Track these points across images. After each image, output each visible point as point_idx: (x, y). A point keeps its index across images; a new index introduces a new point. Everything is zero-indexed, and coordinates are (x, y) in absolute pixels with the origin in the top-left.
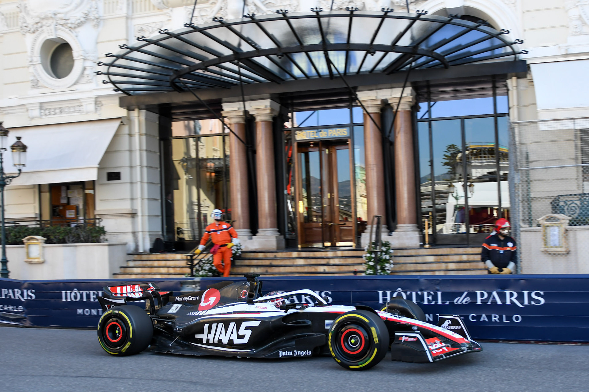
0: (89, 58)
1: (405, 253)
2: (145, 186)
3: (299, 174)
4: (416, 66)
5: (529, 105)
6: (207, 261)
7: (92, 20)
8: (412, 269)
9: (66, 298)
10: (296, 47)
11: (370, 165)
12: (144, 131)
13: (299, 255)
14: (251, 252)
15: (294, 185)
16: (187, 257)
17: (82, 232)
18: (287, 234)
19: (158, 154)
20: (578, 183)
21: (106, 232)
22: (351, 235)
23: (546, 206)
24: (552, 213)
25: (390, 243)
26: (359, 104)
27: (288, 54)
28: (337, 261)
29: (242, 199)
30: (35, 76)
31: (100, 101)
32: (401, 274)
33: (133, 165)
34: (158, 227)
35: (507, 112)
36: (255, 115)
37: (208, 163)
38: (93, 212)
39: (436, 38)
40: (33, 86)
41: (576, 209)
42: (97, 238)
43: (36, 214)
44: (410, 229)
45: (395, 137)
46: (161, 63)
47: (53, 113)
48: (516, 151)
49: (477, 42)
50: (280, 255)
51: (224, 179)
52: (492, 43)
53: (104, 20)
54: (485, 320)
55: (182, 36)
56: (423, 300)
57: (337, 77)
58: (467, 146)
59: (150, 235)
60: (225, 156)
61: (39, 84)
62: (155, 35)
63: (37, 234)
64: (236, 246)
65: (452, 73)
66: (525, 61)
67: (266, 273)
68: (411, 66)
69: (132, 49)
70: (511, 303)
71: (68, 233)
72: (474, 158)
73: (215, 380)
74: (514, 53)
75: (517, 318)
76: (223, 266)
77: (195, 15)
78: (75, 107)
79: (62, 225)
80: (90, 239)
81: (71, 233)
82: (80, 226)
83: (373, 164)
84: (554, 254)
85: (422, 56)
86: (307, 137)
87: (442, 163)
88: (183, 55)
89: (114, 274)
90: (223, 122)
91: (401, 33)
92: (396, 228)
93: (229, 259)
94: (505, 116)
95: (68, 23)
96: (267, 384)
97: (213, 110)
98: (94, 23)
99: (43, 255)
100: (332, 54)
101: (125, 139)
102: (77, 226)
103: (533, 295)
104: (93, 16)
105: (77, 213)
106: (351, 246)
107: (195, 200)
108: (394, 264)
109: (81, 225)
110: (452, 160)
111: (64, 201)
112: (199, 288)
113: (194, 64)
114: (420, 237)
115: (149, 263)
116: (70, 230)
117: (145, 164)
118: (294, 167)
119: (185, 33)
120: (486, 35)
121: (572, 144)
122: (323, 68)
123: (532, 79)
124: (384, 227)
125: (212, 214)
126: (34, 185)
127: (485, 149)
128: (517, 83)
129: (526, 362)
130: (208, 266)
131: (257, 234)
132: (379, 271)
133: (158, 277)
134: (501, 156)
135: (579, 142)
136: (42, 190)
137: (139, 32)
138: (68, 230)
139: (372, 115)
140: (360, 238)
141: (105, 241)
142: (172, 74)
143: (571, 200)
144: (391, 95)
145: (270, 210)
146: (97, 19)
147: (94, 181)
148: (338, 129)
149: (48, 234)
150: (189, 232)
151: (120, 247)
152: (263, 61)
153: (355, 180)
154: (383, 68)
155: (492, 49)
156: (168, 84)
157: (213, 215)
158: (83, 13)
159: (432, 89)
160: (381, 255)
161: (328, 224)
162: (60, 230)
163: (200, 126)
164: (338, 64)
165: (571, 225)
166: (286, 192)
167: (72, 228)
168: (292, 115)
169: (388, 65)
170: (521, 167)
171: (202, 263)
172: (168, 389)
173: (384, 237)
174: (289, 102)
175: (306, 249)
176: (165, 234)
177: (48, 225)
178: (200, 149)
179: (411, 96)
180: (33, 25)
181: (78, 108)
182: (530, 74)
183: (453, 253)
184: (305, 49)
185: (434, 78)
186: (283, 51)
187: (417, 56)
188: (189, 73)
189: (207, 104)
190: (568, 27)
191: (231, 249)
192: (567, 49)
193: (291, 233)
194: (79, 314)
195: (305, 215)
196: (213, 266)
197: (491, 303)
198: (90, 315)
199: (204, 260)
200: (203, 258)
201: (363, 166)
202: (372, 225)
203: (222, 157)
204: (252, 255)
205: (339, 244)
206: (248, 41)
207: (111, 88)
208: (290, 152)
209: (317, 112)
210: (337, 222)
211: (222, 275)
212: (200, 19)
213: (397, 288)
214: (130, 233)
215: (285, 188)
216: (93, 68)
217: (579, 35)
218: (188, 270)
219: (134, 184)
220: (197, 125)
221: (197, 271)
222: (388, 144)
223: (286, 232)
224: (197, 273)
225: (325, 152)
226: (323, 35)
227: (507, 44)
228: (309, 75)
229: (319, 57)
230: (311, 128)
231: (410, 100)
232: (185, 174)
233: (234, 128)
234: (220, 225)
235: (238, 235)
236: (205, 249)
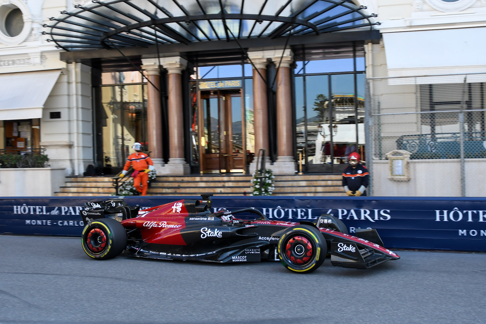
0: (36, 21)
1: (284, 178)
2: (81, 123)
3: (201, 116)
4: (294, 33)
5: (381, 65)
6: (129, 183)
8: (289, 191)
9: (17, 211)
10: (201, 16)
11: (257, 109)
12: (79, 80)
13: (201, 179)
14: (163, 176)
15: (197, 124)
16: (113, 180)
17: (29, 159)
18: (192, 162)
19: (91, 98)
20: (417, 127)
21: (49, 159)
22: (242, 164)
23: (393, 143)
24: (397, 149)
25: (272, 171)
26: (249, 62)
27: (194, 21)
28: (230, 184)
29: (157, 135)
31: (44, 56)
32: (280, 195)
33: (71, 107)
34: (90, 156)
35: (364, 70)
36: (167, 69)
37: (130, 106)
38: (39, 144)
39: (310, 11)
41: (416, 146)
42: (42, 164)
44: (288, 160)
45: (277, 88)
46: (94, 26)
47: (7, 64)
48: (370, 100)
49: (341, 15)
50: (186, 179)
51: (143, 119)
52: (353, 16)
55: (110, 5)
56: (297, 216)
57: (232, 40)
58: (333, 95)
59: (84, 162)
60: (144, 100)
62: (89, 4)
64: (152, 171)
65: (322, 39)
66: (378, 31)
67: (176, 193)
68: (290, 33)
69: (71, 15)
70: (365, 218)
71: (18, 160)
72: (339, 105)
73: (135, 277)
74: (370, 24)
76: (142, 187)
78: (24, 59)
79: (14, 154)
80: (37, 165)
81: (21, 160)
82: (27, 154)
83: (260, 109)
84: (398, 181)
85: (299, 25)
86: (208, 86)
87: (313, 108)
88: (111, 20)
89: (55, 193)
90: (142, 74)
91: (283, 6)
92: (277, 159)
93: (146, 181)
94: (362, 73)
96: (175, 280)
97: (135, 64)
100: (229, 22)
101: (64, 86)
102: (26, 155)
103: (382, 213)
105: (26, 144)
106: (242, 173)
107: (119, 134)
108: (275, 187)
109: (29, 154)
110: (321, 106)
111: (15, 134)
113: (120, 28)
114: (295, 166)
115: (83, 184)
116: (21, 157)
117: (80, 106)
118: (198, 110)
119: (113, 3)
120: (349, 9)
121: (414, 96)
122: (221, 32)
123: (384, 45)
124: (268, 158)
125: (134, 146)
127: (346, 98)
128: (372, 47)
130: (129, 187)
131: (169, 162)
132: (264, 192)
133: (90, 195)
134: (358, 104)
135: (419, 95)
137: (76, 1)
138: (19, 157)
139: (259, 70)
140: (249, 166)
141: (48, 167)
142: (102, 35)
143: (412, 140)
144: (274, 55)
145: (179, 143)
147: (39, 119)
148: (233, 81)
149: (3, 161)
150: (115, 160)
151: (60, 171)
152: (174, 26)
153: (245, 121)
154: (268, 34)
155: (353, 21)
156: (99, 43)
157: (134, 147)
159: (307, 51)
160: (265, 180)
161: (224, 155)
162: (12, 158)
163: (124, 76)
164: (233, 30)
165: (411, 159)
166: (191, 130)
167: (22, 156)
168: (197, 69)
169: (273, 31)
170: (374, 113)
171: (125, 184)
172: (98, 284)
173: (268, 166)
174: (195, 59)
175: (206, 175)
176: (96, 162)
178: (124, 95)
179: (290, 56)
181: (27, 61)
182: (382, 41)
183: (320, 179)
184: (208, 18)
185: (308, 42)
186: (191, 19)
187: (295, 25)
188: (116, 35)
189: (130, 59)
190: (412, 5)
191: (147, 174)
192: (411, 22)
193: (195, 162)
194: (27, 224)
195: (206, 148)
196: (134, 187)
197: (349, 218)
198: (36, 225)
199: (126, 182)
200: (125, 181)
201: (252, 110)
202: (258, 156)
203: (141, 101)
204: (164, 179)
205: (233, 171)
206: (163, 10)
207: (53, 45)
208: (195, 98)
209: (216, 67)
210: (231, 154)
211: (140, 195)
213: (277, 206)
214: (68, 160)
215: (190, 126)
216: (39, 29)
217: (420, 11)
218: (114, 190)
219: (72, 122)
220: (121, 76)
221: (121, 191)
222: (271, 94)
223: (191, 161)
224: (121, 192)
225: (222, 99)
226: (222, 7)
227: (365, 17)
228: (210, 38)
229: (218, 24)
230: (211, 80)
231: (289, 59)
232: (112, 114)
233: (151, 79)
234: (139, 155)
235: (154, 163)
236: (127, 174)
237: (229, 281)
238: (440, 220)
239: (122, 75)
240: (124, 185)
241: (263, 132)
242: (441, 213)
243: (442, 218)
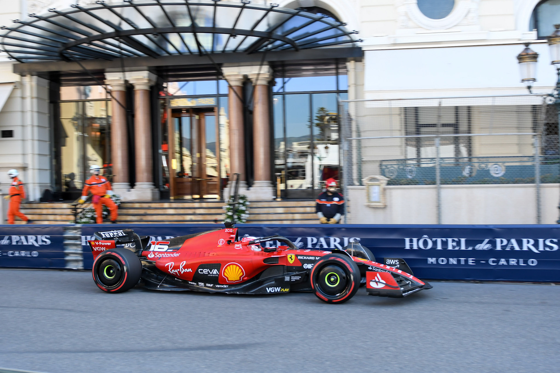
1: (260, 205)
2: (36, 143)
3: (172, 136)
4: (272, 48)
5: (360, 85)
6: (89, 210)
8: (264, 219)
10: (170, 28)
12: (35, 95)
13: (170, 205)
14: (128, 203)
15: (167, 144)
16: (71, 206)
19: (48, 115)
20: (401, 150)
21: (0, 183)
22: (215, 189)
23: (375, 167)
25: (247, 196)
26: (224, 78)
27: (164, 34)
28: (202, 211)
29: (122, 157)
32: (255, 223)
33: (25, 124)
34: (47, 179)
36: (134, 84)
41: (394, 172)
44: (265, 185)
45: (254, 107)
46: (51, 36)
49: (321, 31)
50: (154, 205)
55: (69, 15)
57: (204, 55)
59: (40, 186)
62: (44, 13)
65: (302, 55)
66: (361, 48)
67: (141, 221)
68: (268, 48)
69: (24, 24)
74: (352, 41)
83: (236, 130)
84: (375, 208)
85: (276, 40)
88: (69, 31)
90: (105, 89)
92: (253, 184)
94: (345, 92)
97: (97, 78)
100: (201, 36)
101: (17, 102)
106: (216, 198)
108: (249, 214)
112: (80, 233)
113: (80, 39)
114: (273, 191)
115: (38, 211)
117: (36, 123)
122: (193, 47)
123: (365, 63)
124: (243, 183)
128: (355, 65)
130: (90, 214)
131: (135, 187)
132: (236, 220)
133: (47, 223)
135: (403, 117)
139: (235, 88)
140: (222, 191)
142: (60, 46)
143: (391, 165)
144: (250, 72)
145: (146, 165)
148: (206, 99)
152: (141, 38)
153: (220, 142)
154: (244, 48)
155: (335, 37)
156: (57, 54)
159: (287, 68)
160: (238, 207)
161: (196, 179)
165: (388, 185)
166: (160, 151)
168: (167, 85)
169: (249, 46)
171: (86, 211)
173: (242, 191)
174: (165, 74)
175: (177, 200)
176: (54, 186)
179: (268, 73)
182: (364, 59)
183: (299, 205)
184: (178, 31)
186: (158, 31)
187: (272, 40)
188: (75, 46)
189: (92, 73)
190: (396, 22)
192: (395, 40)
193: (164, 187)
195: (178, 171)
199: (87, 209)
200: (86, 207)
202: (233, 180)
203: (105, 117)
204: (129, 205)
205: (205, 196)
206: (127, 21)
207: (6, 56)
209: (189, 83)
210: (205, 178)
215: (159, 147)
217: (405, 28)
218: (72, 218)
219: (26, 142)
221: (81, 218)
222: (248, 113)
223: (161, 186)
224: (80, 220)
225: (195, 118)
226: (193, 19)
227: (346, 34)
228: (181, 51)
230: (183, 97)
231: (267, 76)
233: (115, 95)
236: (87, 200)
238: (409, 248)
240: (84, 212)
241: (239, 155)
242: (411, 241)
243: (411, 246)
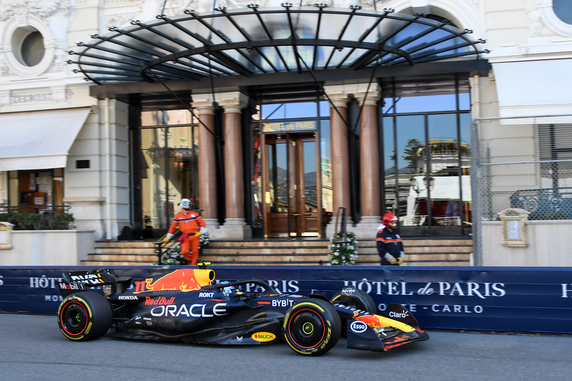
0: (60, 47)
1: (369, 244)
2: (114, 174)
3: (266, 166)
4: (382, 63)
5: (490, 103)
6: (175, 249)
7: (64, 9)
9: (34, 284)
10: (266, 41)
11: (336, 158)
12: (113, 120)
13: (265, 244)
14: (218, 241)
15: (261, 176)
16: (155, 245)
17: (50, 218)
18: (254, 223)
19: (128, 143)
20: (536, 179)
21: (74, 219)
22: (316, 226)
23: (506, 200)
24: (512, 207)
25: (354, 234)
26: (326, 98)
27: (258, 48)
28: (302, 251)
29: (210, 189)
30: (5, 64)
31: (70, 90)
32: (365, 265)
33: (103, 153)
34: (126, 215)
35: (469, 109)
36: (223, 107)
37: (176, 153)
38: (62, 200)
39: (402, 36)
40: (4, 73)
41: (535, 204)
42: (65, 225)
43: (4, 200)
44: (374, 220)
45: (361, 131)
46: (132, 53)
47: (23, 100)
48: (479, 147)
49: (441, 40)
50: (247, 244)
51: (193, 168)
52: (455, 42)
53: (75, 10)
54: (447, 310)
55: (154, 28)
56: (387, 291)
57: (305, 72)
59: (118, 223)
61: (10, 72)
62: (126, 26)
63: (5, 220)
64: (204, 235)
65: (417, 70)
66: (487, 60)
67: (233, 262)
68: (377, 63)
69: (104, 39)
70: (473, 294)
71: (36, 220)
74: (477, 52)
75: (478, 309)
76: (191, 254)
77: (166, 7)
78: (44, 95)
79: (30, 212)
80: (59, 226)
81: (39, 220)
82: (47, 213)
83: (339, 157)
84: (514, 247)
85: (388, 52)
86: (274, 130)
88: (154, 46)
89: (82, 261)
90: (192, 113)
91: (368, 30)
92: (360, 219)
93: (196, 247)
94: (468, 113)
95: (39, 12)
97: (183, 101)
98: (66, 12)
99: (11, 241)
100: (301, 49)
101: (95, 128)
102: (46, 213)
103: (494, 287)
104: (64, 6)
105: (46, 200)
106: (316, 237)
107: (162, 188)
108: (358, 254)
109: (49, 212)
111: (33, 188)
113: (165, 55)
115: (117, 251)
116: (39, 217)
117: (114, 152)
119: (157, 25)
120: (450, 34)
121: (532, 141)
122: (291, 62)
123: (494, 78)
124: (349, 219)
125: (181, 203)
126: (3, 172)
128: (479, 81)
129: (487, 352)
130: (176, 254)
131: (225, 224)
132: (344, 261)
133: (126, 264)
134: (463, 151)
135: (537, 140)
136: (11, 176)
137: (110, 23)
138: (37, 216)
139: (338, 109)
140: (325, 228)
141: (73, 228)
142: (142, 64)
143: (530, 196)
144: (357, 90)
145: (237, 200)
146: (69, 8)
147: (63, 169)
148: (305, 122)
149: (17, 221)
150: (156, 220)
151: (88, 234)
152: (233, 54)
153: (320, 172)
154: (350, 64)
155: (455, 48)
156: (139, 74)
157: (181, 205)
158: (55, 2)
159: (397, 85)
160: (346, 246)
161: (294, 215)
162: (28, 217)
163: (168, 116)
164: (306, 59)
165: (530, 220)
166: (253, 183)
167: (41, 215)
168: (261, 108)
169: (356, 60)
170: (483, 162)
171: (171, 251)
173: (349, 228)
174: (258, 94)
175: (272, 238)
176: (133, 222)
177: (16, 212)
178: (169, 139)
179: (377, 91)
180: (4, 13)
181: (48, 96)
182: (492, 73)
183: (415, 244)
184: (275, 44)
185: (399, 75)
186: (253, 45)
187: (383, 53)
188: (159, 64)
190: (528, 29)
191: (198, 238)
192: (527, 50)
193: (257, 223)
194: (47, 300)
196: (181, 254)
197: (454, 294)
198: (58, 301)
199: (172, 249)
200: (171, 246)
201: (330, 159)
202: (338, 216)
203: (190, 147)
204: (219, 244)
205: (305, 234)
206: (218, 33)
207: (82, 77)
209: (284, 105)
210: (303, 213)
211: (189, 264)
212: (171, 11)
213: (363, 278)
214: (99, 221)
215: (252, 179)
216: (63, 57)
217: (539, 36)
218: (156, 258)
219: (103, 173)
220: (165, 116)
221: (165, 259)
222: (353, 138)
224: (165, 261)
225: (292, 145)
226: (293, 30)
227: (470, 43)
228: (278, 69)
229: (288, 52)
230: (278, 120)
231: (376, 95)
232: (153, 163)
233: (203, 119)
234: (188, 214)
235: (207, 224)
236: (173, 238)
237: (304, 374)
238: (567, 296)
239: (166, 114)
240: (169, 252)
241: (344, 186)
242: (569, 287)
243: (569, 293)
